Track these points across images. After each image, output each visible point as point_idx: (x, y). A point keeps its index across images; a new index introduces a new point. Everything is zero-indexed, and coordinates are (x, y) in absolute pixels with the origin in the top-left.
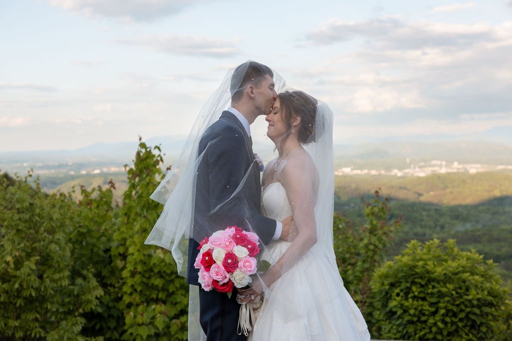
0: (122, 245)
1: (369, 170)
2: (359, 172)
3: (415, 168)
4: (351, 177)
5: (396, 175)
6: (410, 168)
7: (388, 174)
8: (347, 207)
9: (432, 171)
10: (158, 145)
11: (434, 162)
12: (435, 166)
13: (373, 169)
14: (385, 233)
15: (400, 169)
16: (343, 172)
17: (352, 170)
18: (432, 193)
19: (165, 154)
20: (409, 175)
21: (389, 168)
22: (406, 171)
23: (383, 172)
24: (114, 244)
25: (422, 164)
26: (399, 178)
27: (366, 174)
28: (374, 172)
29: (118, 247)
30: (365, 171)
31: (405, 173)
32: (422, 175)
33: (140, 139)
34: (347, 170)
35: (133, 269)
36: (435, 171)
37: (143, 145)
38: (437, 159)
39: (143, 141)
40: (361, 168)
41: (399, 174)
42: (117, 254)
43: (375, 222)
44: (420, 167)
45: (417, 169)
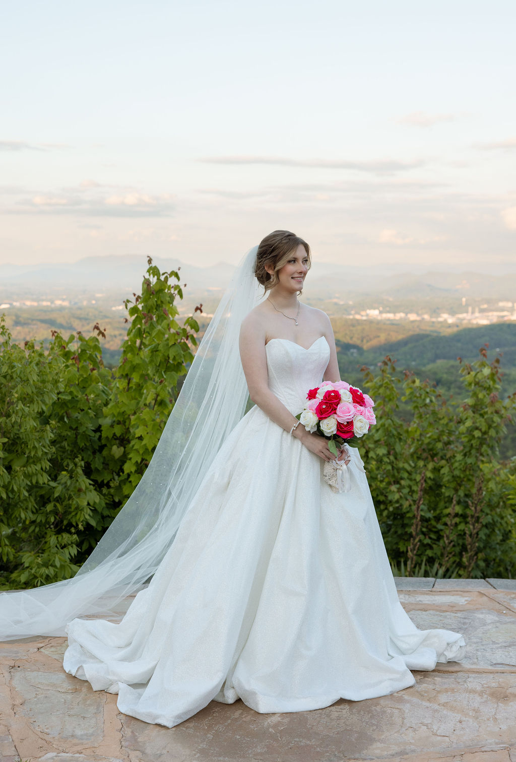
0: (119, 423)
1: (407, 314)
2: (390, 316)
3: (473, 313)
4: (379, 322)
5: (445, 321)
6: (467, 312)
7: (434, 320)
8: (372, 368)
9: (499, 317)
10: (176, 270)
11: (501, 304)
12: (502, 310)
13: (411, 312)
14: (497, 412)
15: (452, 313)
16: (367, 315)
17: (381, 312)
18: (498, 350)
19: (185, 285)
20: (465, 322)
21: (435, 311)
22: (461, 316)
23: (426, 317)
24: (105, 422)
25: (485, 306)
26: (450, 326)
27: (401, 319)
28: (413, 317)
29: (112, 426)
30: (400, 316)
31: (458, 319)
32: (484, 322)
33: (150, 261)
34: (374, 313)
35: (139, 461)
36: (503, 317)
37: (154, 271)
38: (507, 300)
39: (153, 264)
40: (395, 309)
41: (451, 321)
42: (110, 436)
43: (481, 396)
44: (482, 311)
45: (477, 314)
